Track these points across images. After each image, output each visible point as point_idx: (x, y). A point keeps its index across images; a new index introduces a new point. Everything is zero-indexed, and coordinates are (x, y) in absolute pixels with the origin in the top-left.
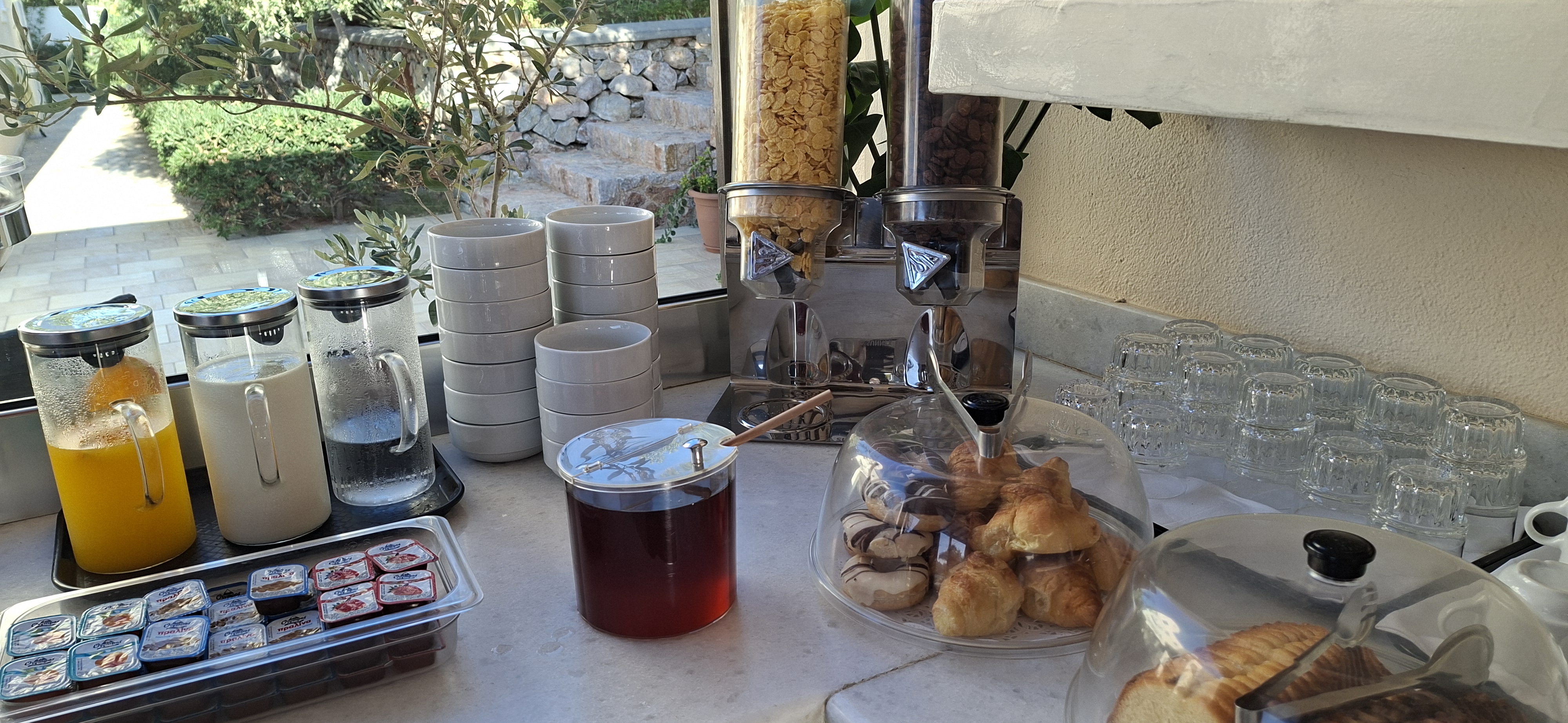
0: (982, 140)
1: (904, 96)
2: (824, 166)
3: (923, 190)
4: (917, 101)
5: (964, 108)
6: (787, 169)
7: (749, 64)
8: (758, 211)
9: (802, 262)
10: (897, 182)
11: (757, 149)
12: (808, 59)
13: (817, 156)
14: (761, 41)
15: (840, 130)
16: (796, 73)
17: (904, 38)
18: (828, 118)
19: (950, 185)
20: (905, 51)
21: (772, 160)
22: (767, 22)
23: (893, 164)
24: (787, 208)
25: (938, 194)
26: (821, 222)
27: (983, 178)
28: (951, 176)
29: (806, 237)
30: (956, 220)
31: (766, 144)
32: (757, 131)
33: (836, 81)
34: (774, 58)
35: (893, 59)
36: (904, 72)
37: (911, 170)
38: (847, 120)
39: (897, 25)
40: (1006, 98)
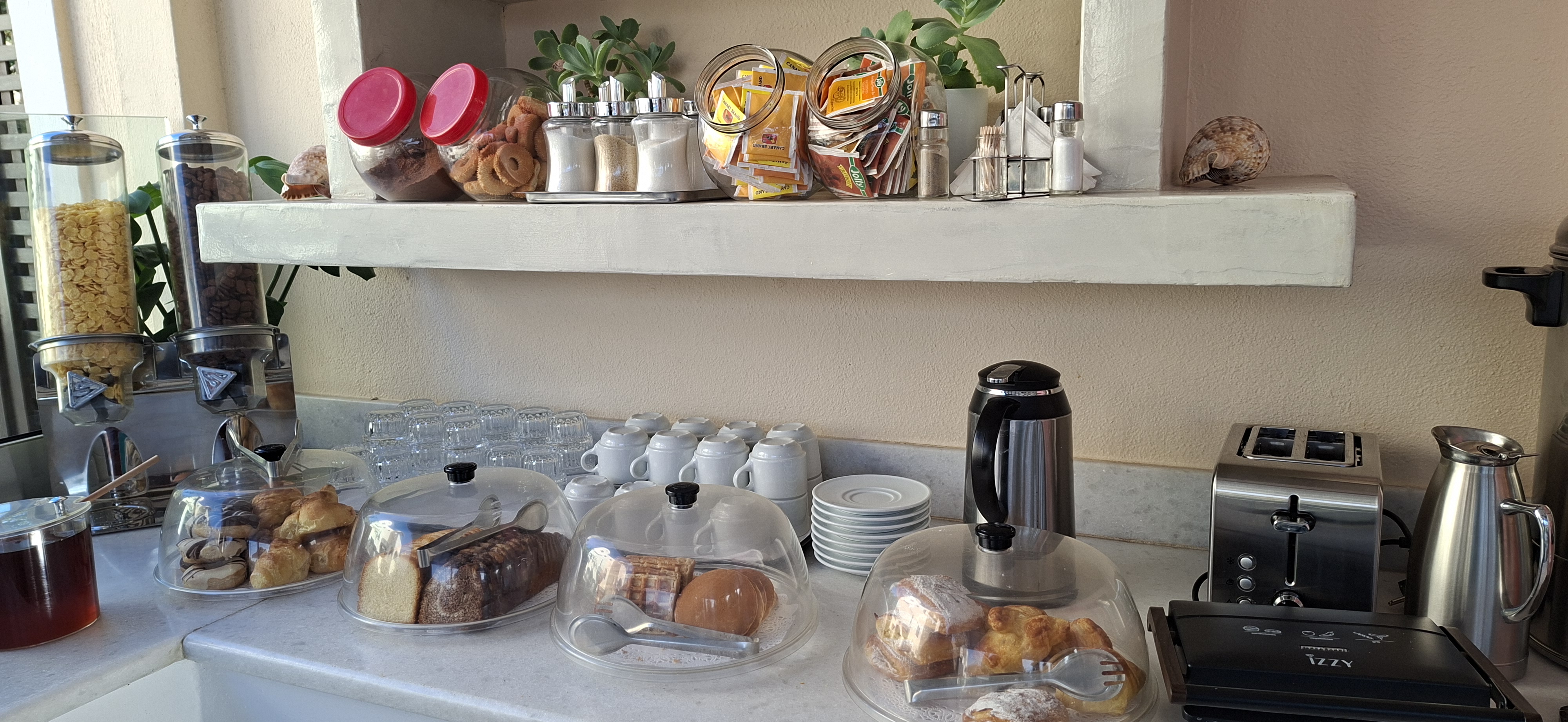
0: (248, 293)
1: (182, 267)
2: (124, 320)
3: (207, 329)
4: (194, 270)
5: (231, 272)
6: (92, 324)
7: (48, 250)
8: (71, 356)
9: (114, 392)
10: (187, 326)
11: (63, 312)
12: (100, 244)
13: (117, 313)
14: (57, 233)
15: (133, 293)
16: (90, 254)
17: (177, 228)
18: (122, 285)
19: (228, 324)
20: (179, 236)
21: (78, 317)
22: (61, 219)
23: (181, 315)
24: (96, 352)
25: (219, 331)
26: (127, 360)
27: (254, 318)
28: (227, 318)
29: (115, 373)
30: (237, 348)
31: (71, 307)
32: (61, 297)
33: (125, 259)
34: (71, 245)
35: (170, 242)
36: (180, 250)
37: (196, 317)
38: (138, 286)
39: (170, 219)
40: (263, 265)
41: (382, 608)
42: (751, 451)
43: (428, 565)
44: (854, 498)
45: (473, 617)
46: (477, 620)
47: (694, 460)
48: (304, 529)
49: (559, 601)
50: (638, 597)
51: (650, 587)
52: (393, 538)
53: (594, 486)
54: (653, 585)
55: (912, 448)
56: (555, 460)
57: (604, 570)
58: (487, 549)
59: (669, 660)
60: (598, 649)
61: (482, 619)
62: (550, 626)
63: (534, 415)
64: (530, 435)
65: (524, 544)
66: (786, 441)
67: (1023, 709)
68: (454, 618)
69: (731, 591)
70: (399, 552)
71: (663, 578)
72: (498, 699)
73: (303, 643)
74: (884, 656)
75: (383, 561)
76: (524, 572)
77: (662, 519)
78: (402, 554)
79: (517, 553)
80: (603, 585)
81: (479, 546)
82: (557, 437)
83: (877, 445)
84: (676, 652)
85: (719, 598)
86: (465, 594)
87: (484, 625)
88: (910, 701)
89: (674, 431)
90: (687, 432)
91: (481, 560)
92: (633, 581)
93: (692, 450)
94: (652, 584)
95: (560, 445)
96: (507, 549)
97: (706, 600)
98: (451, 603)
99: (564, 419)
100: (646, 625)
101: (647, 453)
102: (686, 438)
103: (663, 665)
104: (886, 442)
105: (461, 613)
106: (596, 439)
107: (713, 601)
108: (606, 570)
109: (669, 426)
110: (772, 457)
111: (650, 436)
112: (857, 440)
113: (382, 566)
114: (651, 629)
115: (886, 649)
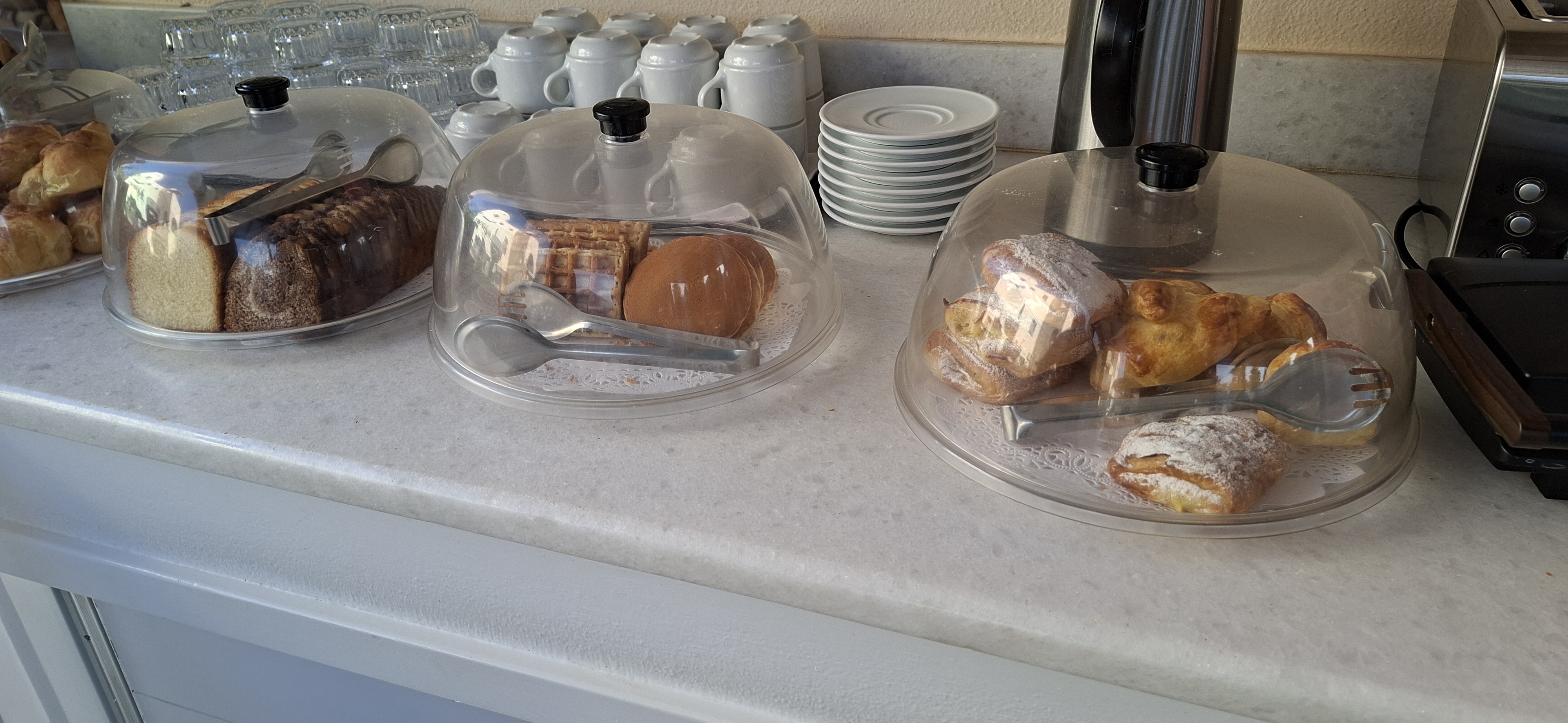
41: (167, 308)
42: (721, 57)
43: (227, 241)
44: (883, 121)
45: (307, 319)
46: (314, 323)
47: (637, 73)
48: (51, 189)
49: (437, 293)
50: (565, 282)
51: (581, 267)
52: (165, 200)
53: (492, 116)
54: (587, 264)
55: (955, 47)
56: (436, 82)
57: (502, 241)
58: (323, 214)
59: (619, 379)
60: (505, 366)
61: (323, 321)
62: (428, 332)
63: (400, 16)
64: (400, 47)
65: (383, 203)
66: (772, 41)
67: (1225, 456)
68: (278, 320)
69: (711, 267)
70: (178, 219)
71: (600, 253)
72: (344, 455)
73: (47, 366)
74: (958, 362)
75: (155, 234)
76: (386, 247)
77: (596, 162)
78: (186, 224)
79: (371, 219)
80: (504, 264)
81: (311, 209)
82: (437, 50)
83: (903, 46)
84: (629, 368)
85: (692, 278)
86: (290, 284)
87: (328, 331)
88: (1011, 438)
89: (605, 32)
90: (623, 32)
91: (309, 231)
92: (554, 260)
93: (632, 59)
94: (584, 262)
95: (443, 60)
96: (354, 212)
97: (672, 284)
98: (271, 298)
99: (444, 20)
100: (582, 325)
101: (567, 65)
102: (622, 41)
103: (610, 389)
104: (915, 40)
105: (288, 313)
106: (493, 46)
107: (682, 286)
108: (506, 241)
109: (598, 27)
110: (754, 64)
111: (570, 41)
112: (872, 38)
113: (155, 241)
114: (588, 331)
115: (963, 352)
